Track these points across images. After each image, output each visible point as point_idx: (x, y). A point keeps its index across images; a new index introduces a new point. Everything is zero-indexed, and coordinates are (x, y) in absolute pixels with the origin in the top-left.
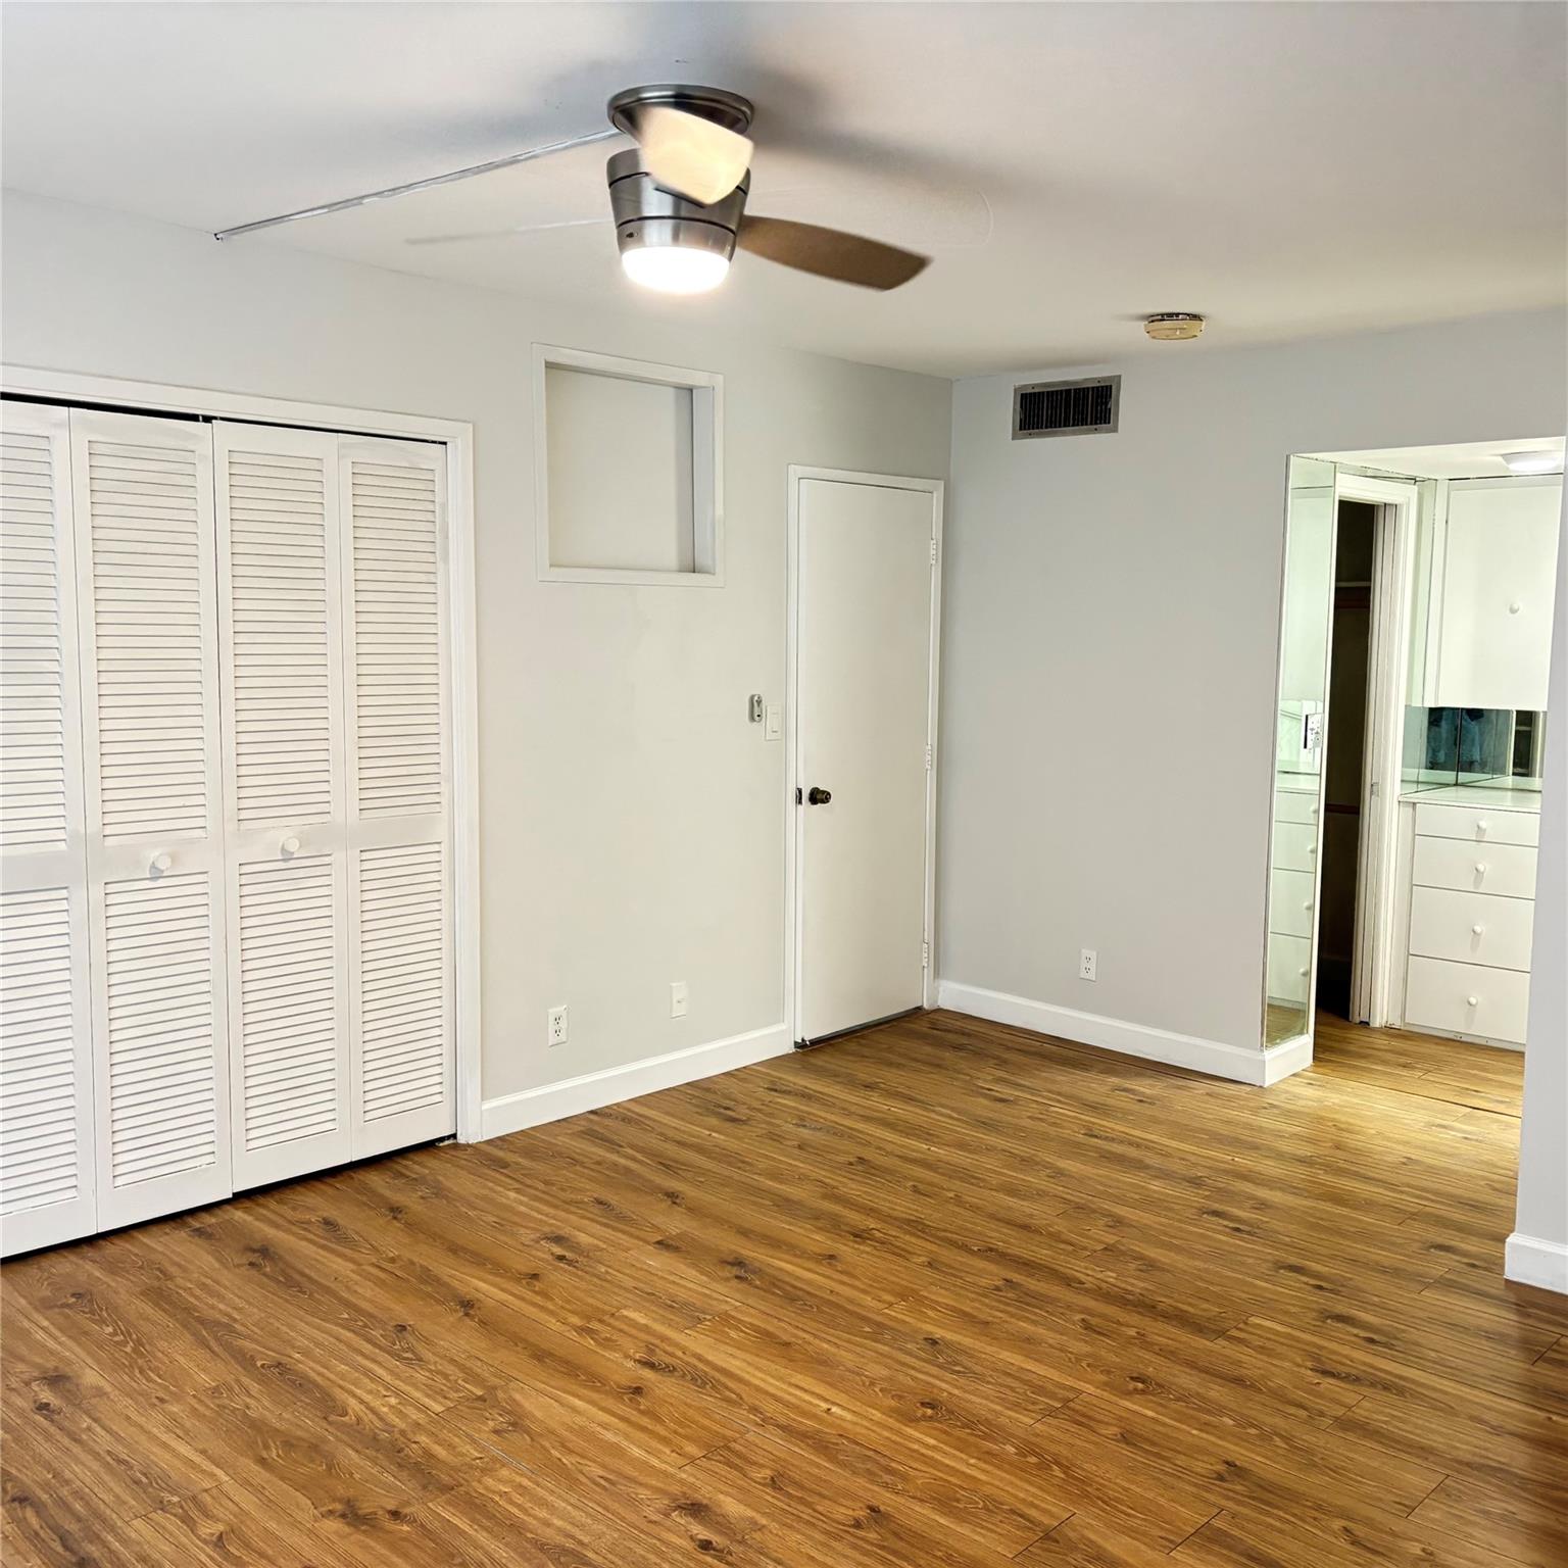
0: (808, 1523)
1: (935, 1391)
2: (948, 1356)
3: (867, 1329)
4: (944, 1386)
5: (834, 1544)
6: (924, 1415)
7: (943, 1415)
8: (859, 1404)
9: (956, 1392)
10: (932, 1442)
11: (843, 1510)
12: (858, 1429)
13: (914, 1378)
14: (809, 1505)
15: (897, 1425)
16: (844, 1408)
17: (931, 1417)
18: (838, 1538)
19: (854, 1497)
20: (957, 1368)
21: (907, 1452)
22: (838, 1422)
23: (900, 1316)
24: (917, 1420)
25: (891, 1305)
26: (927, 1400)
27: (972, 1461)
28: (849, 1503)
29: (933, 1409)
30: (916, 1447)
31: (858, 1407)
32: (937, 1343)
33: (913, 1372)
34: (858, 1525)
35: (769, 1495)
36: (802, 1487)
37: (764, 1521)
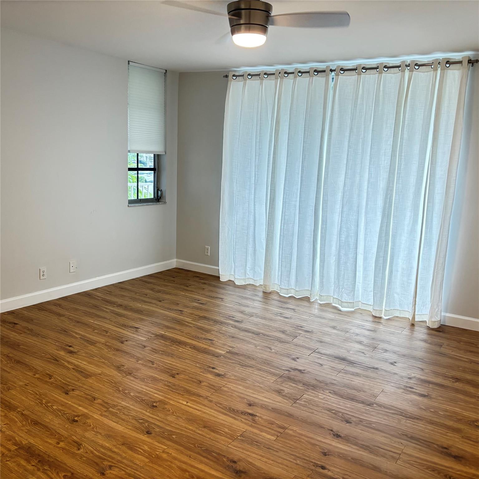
0: (190, 374)
1: (151, 412)
2: (143, 426)
3: (174, 436)
4: (148, 414)
5: (184, 370)
6: (157, 403)
7: (150, 403)
8: (177, 405)
9: (144, 412)
10: (156, 395)
11: (181, 377)
12: (177, 397)
13: (158, 416)
14: (190, 377)
15: (166, 399)
16: (182, 404)
17: (155, 402)
18: (182, 371)
19: (179, 380)
20: (141, 421)
21: (163, 392)
22: (184, 399)
23: (160, 445)
24: (159, 401)
25: (163, 452)
26: (155, 408)
27: (145, 390)
28: (180, 378)
29: (153, 405)
30: (160, 393)
31: (178, 405)
32: (147, 432)
33: (158, 418)
34: (178, 374)
35: (201, 379)
36: (192, 381)
37: (201, 374)
